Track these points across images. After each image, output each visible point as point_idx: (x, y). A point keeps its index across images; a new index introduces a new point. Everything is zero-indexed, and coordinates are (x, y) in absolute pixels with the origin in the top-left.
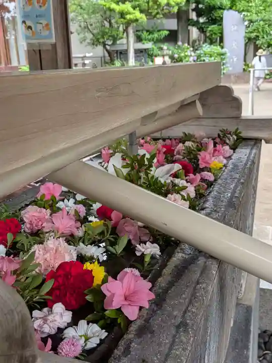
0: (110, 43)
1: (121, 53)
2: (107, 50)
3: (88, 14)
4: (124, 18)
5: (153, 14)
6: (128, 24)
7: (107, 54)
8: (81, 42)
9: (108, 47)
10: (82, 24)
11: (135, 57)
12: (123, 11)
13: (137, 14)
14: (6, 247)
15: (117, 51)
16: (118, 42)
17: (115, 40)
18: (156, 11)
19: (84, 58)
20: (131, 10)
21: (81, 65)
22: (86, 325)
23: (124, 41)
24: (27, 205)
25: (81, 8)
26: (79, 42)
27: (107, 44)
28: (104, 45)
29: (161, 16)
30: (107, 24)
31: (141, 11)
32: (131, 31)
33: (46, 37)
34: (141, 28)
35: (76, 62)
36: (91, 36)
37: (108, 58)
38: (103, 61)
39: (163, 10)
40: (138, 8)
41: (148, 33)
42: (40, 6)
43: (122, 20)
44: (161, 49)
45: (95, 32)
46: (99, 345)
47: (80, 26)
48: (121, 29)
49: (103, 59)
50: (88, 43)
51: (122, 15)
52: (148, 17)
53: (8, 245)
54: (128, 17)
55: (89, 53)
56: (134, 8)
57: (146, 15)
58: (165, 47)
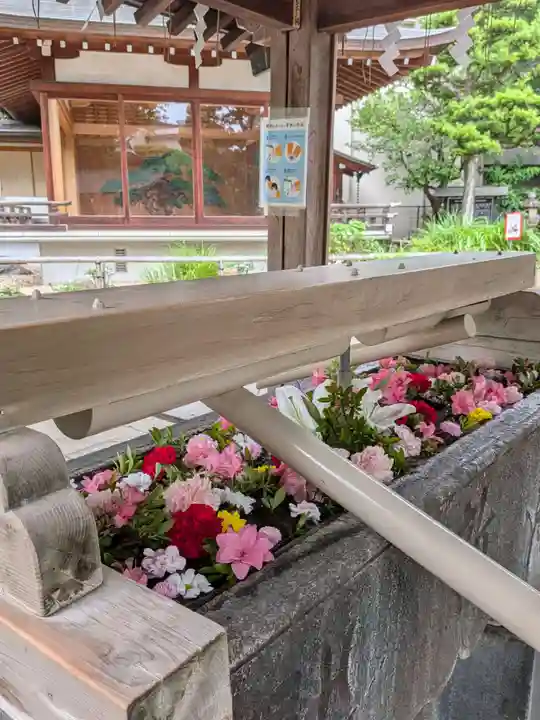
0: (436, 185)
1: (452, 202)
2: (430, 197)
3: (405, 139)
4: (463, 148)
5: (515, 140)
6: (469, 156)
7: (428, 203)
8: (388, 184)
9: (432, 192)
10: (394, 156)
11: (475, 209)
12: (461, 136)
13: (486, 140)
14: (153, 478)
15: (446, 198)
16: (449, 185)
17: (444, 180)
18: (520, 136)
19: (387, 209)
20: (477, 134)
21: (380, 219)
22: (193, 575)
23: (460, 182)
24: (199, 432)
25: (395, 130)
26: (385, 183)
27: (431, 187)
28: (426, 188)
29: (531, 143)
30: (434, 155)
31: (495, 136)
32: (472, 167)
33: (294, 200)
34: (492, 162)
35: (373, 215)
36: (406, 174)
37: (430, 209)
38: (421, 213)
39: (533, 133)
40: (489, 132)
41: (504, 170)
42: (292, 158)
43: (459, 149)
44: (525, 197)
45: (412, 167)
46: (198, 597)
47: (390, 158)
48: (458, 163)
49: (421, 209)
50: (400, 184)
51: (461, 142)
52: (505, 145)
53: (156, 476)
54: (469, 145)
55: (395, 202)
56: (482, 130)
57: (501, 142)
58: (532, 194)
